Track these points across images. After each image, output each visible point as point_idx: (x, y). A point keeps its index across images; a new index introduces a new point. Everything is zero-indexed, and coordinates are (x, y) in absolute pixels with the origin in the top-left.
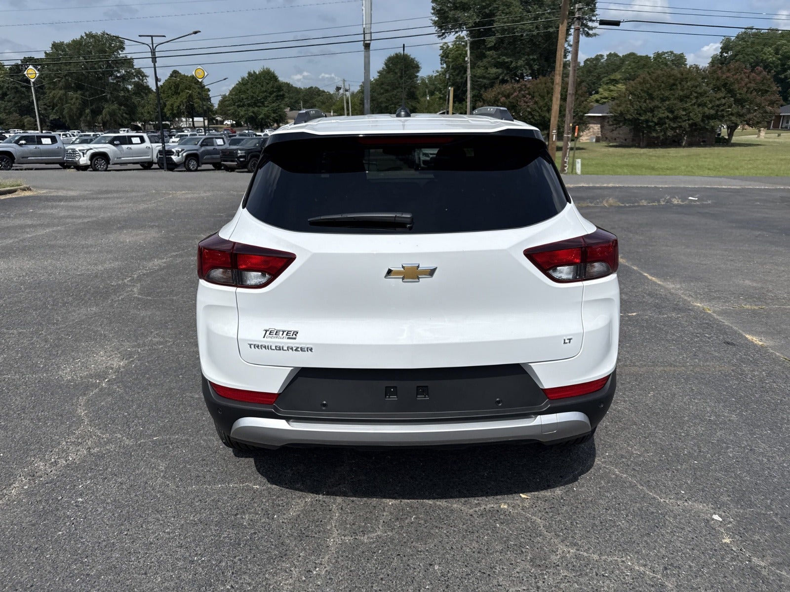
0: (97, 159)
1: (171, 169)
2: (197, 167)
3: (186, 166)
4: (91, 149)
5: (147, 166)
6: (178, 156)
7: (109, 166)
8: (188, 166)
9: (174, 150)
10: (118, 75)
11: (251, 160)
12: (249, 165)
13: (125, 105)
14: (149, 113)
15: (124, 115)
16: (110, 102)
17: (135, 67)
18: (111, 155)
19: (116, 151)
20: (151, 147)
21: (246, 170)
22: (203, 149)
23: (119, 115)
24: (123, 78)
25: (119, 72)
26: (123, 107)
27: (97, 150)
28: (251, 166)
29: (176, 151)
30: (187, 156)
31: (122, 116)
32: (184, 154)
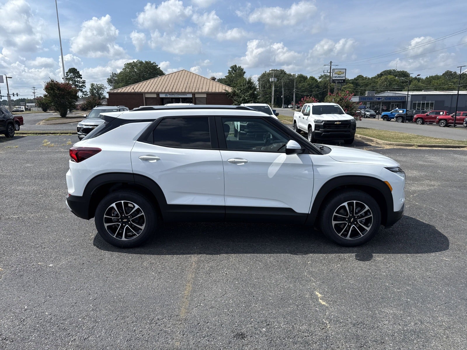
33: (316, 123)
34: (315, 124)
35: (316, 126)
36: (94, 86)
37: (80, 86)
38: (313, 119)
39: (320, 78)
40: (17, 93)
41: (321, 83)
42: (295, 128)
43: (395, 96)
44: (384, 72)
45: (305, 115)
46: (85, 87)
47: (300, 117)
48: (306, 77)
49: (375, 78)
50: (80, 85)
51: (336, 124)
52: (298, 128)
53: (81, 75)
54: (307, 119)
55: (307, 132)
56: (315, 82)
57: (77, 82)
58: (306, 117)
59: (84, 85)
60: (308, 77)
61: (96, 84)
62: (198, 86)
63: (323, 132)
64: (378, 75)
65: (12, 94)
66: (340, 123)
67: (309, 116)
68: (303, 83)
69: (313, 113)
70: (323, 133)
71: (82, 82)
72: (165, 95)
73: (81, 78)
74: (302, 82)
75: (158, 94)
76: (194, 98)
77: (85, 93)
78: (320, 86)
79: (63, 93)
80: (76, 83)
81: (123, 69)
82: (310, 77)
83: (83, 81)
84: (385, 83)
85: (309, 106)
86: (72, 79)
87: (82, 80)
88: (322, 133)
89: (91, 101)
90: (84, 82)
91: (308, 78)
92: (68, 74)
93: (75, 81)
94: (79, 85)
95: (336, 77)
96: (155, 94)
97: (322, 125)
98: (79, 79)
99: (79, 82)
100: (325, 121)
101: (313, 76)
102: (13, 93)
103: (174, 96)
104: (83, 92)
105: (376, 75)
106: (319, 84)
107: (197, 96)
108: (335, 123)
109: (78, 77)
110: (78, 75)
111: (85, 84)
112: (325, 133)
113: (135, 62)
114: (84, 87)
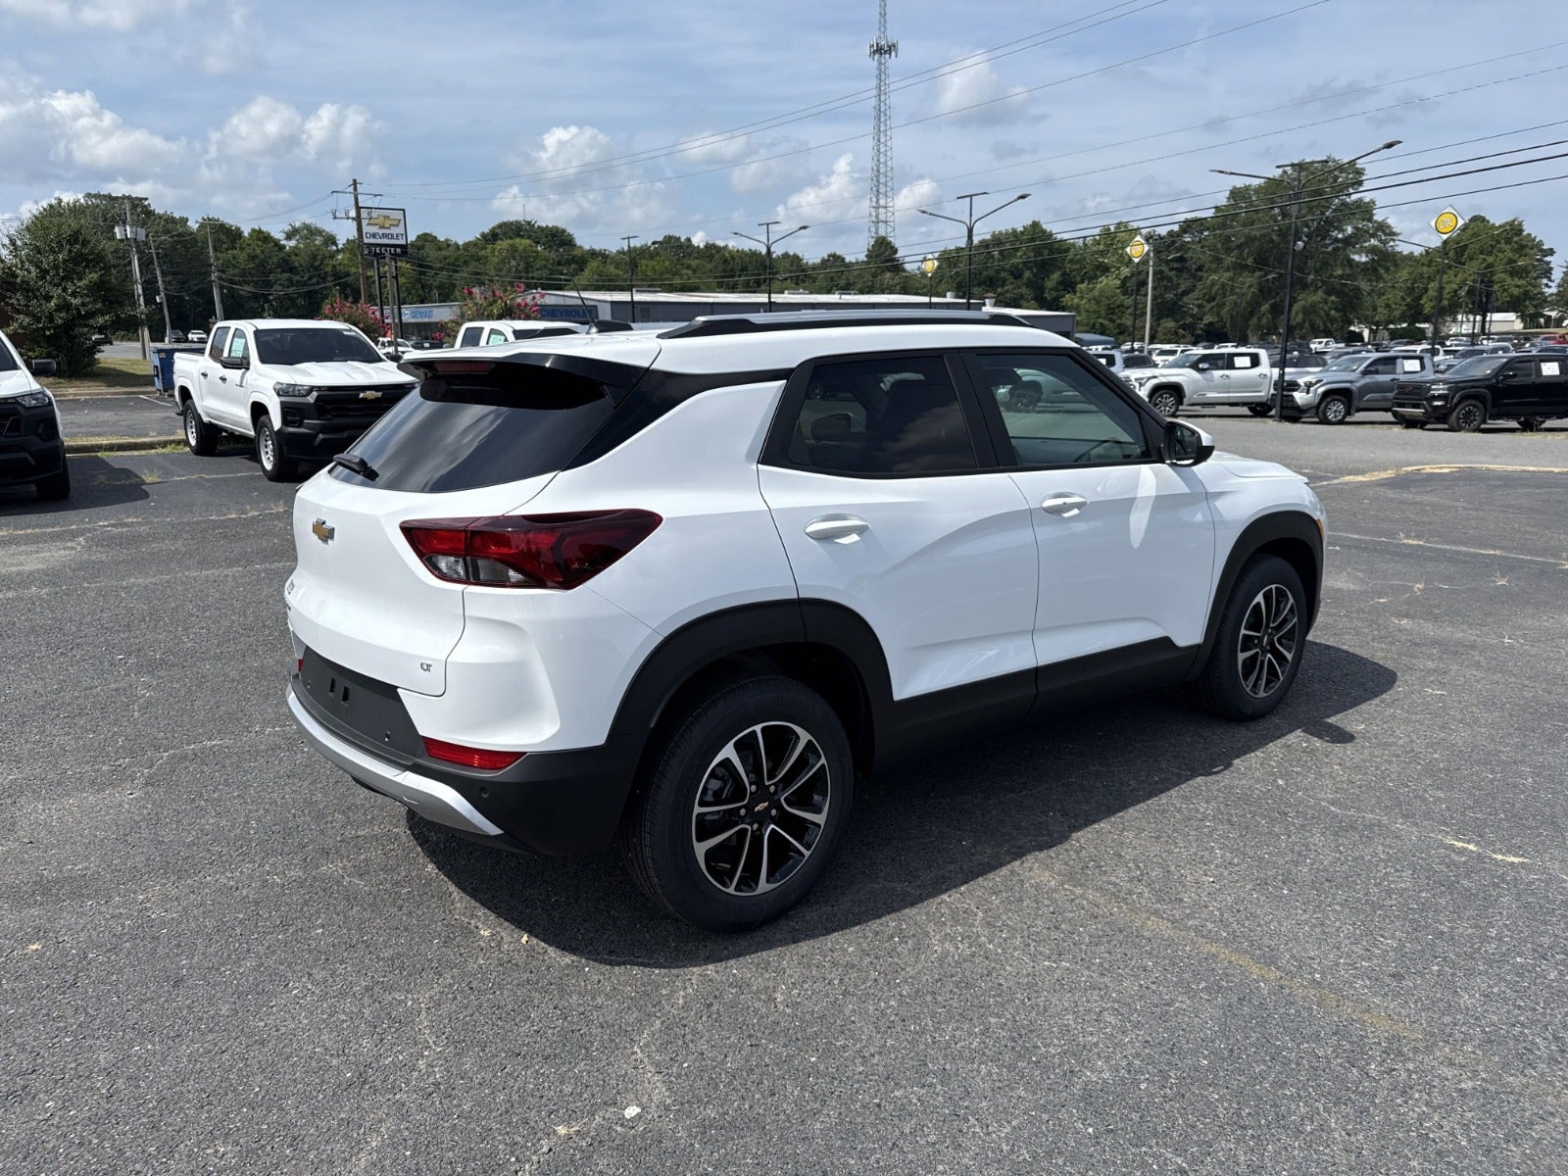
0: (1161, 396)
1: (1295, 420)
2: (1344, 417)
3: (1321, 415)
4: (1155, 377)
5: (1259, 410)
6: (1308, 392)
7: (1181, 407)
8: (1325, 413)
9: (1301, 381)
10: (1340, 236)
11: (1460, 407)
12: (1455, 414)
13: (1338, 294)
14: (1388, 306)
15: (1333, 312)
16: (1311, 289)
17: (1375, 218)
18: (1187, 390)
19: (1198, 381)
20: (1269, 374)
21: (1446, 426)
22: (1368, 379)
23: (1322, 313)
24: (1348, 242)
25: (1342, 231)
26: (1333, 298)
27: (1164, 380)
28: (1458, 419)
29: (1305, 384)
30: (1326, 394)
31: (1328, 315)
32: (1321, 390)
33: (284, 399)
34: (282, 403)
35: (287, 411)
38: (266, 382)
39: (289, 237)
41: (296, 255)
42: (189, 420)
43: (562, 303)
44: (500, 226)
45: (227, 365)
47: (205, 375)
48: (238, 229)
49: (474, 244)
51: (365, 399)
52: (206, 419)
54: (241, 382)
55: (252, 433)
56: (276, 249)
58: (234, 375)
60: (246, 232)
63: (321, 432)
64: (484, 235)
66: (379, 394)
67: (248, 369)
68: (230, 252)
69: (264, 360)
70: (321, 436)
74: (225, 246)
78: (297, 264)
82: (253, 230)
84: (513, 263)
85: (239, 333)
88: (317, 435)
91: (246, 234)
95: (374, 236)
97: (308, 404)
100: (319, 388)
101: (264, 229)
105: (478, 236)
106: (289, 256)
108: (361, 395)
112: (327, 436)
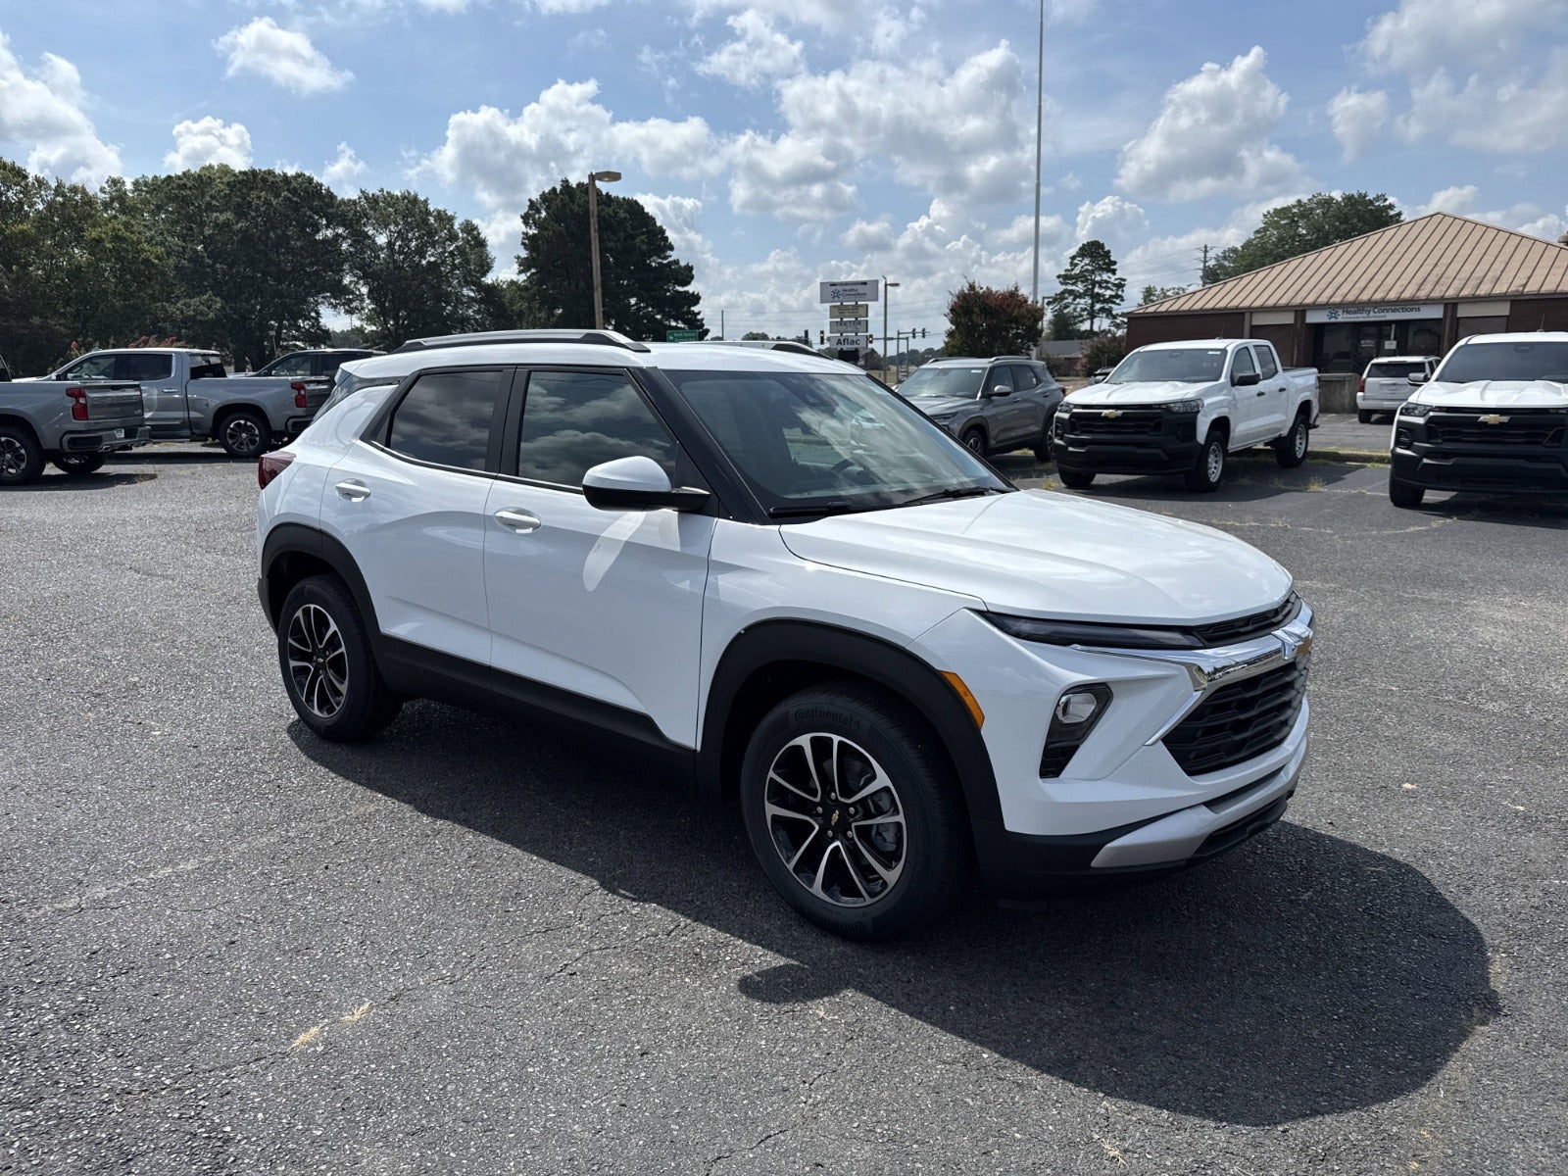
36: (1154, 295)
37: (1107, 297)
40: (924, 330)
46: (1123, 300)
50: (1108, 293)
53: (1115, 263)
57: (1101, 287)
59: (1120, 293)
61: (1162, 289)
62: (1479, 273)
65: (911, 330)
71: (1114, 285)
72: (1326, 313)
73: (1114, 272)
75: (1301, 311)
76: (1448, 321)
77: (1118, 321)
79: (995, 321)
80: (1096, 290)
81: (1257, 232)
83: (1117, 282)
86: (1085, 276)
87: (1117, 276)
89: (1104, 345)
90: (1120, 286)
92: (1076, 261)
93: (1094, 283)
94: (1104, 295)
96: (1291, 311)
98: (1105, 276)
99: (1104, 285)
102: (914, 330)
103: (1365, 315)
104: (1115, 317)
107: (1463, 312)
109: (1103, 270)
110: (1104, 264)
111: (1123, 291)
113: (1306, 201)
114: (1118, 301)
